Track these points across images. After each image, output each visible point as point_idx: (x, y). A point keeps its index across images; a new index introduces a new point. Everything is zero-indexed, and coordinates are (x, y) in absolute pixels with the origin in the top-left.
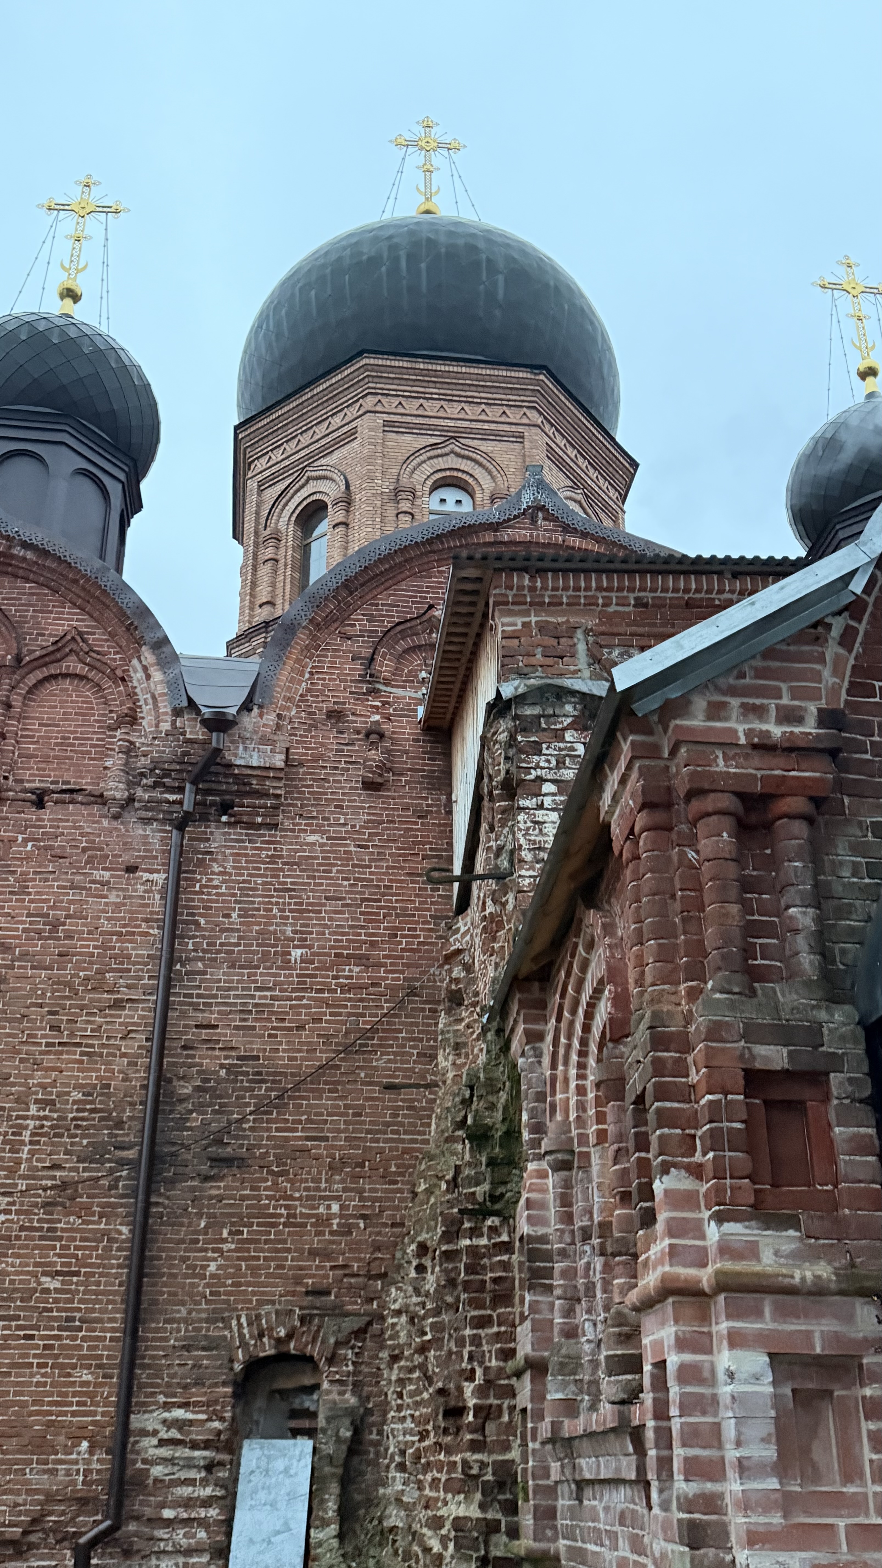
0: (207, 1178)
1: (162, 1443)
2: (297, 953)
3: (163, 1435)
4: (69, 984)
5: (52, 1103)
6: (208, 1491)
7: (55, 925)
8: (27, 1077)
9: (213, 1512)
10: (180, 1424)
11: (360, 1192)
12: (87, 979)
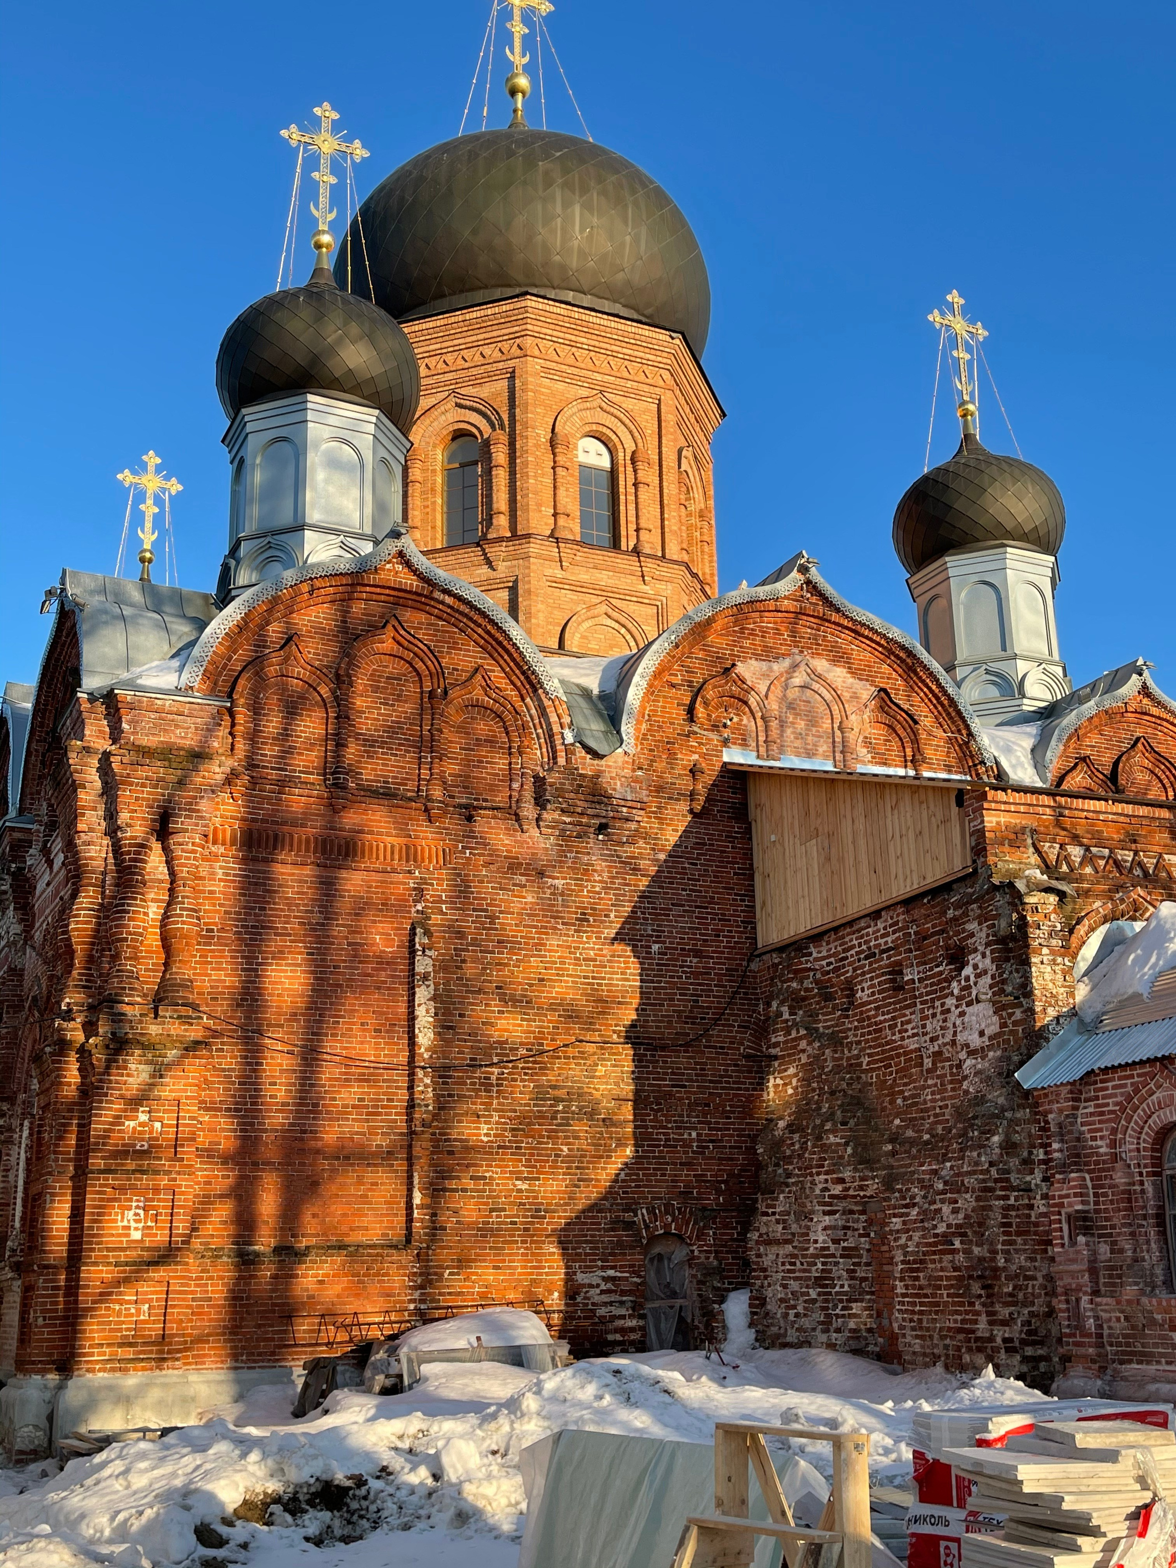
0: (613, 1113)
1: (603, 1292)
2: (655, 947)
3: (603, 1287)
7: (493, 919)
11: (710, 1123)
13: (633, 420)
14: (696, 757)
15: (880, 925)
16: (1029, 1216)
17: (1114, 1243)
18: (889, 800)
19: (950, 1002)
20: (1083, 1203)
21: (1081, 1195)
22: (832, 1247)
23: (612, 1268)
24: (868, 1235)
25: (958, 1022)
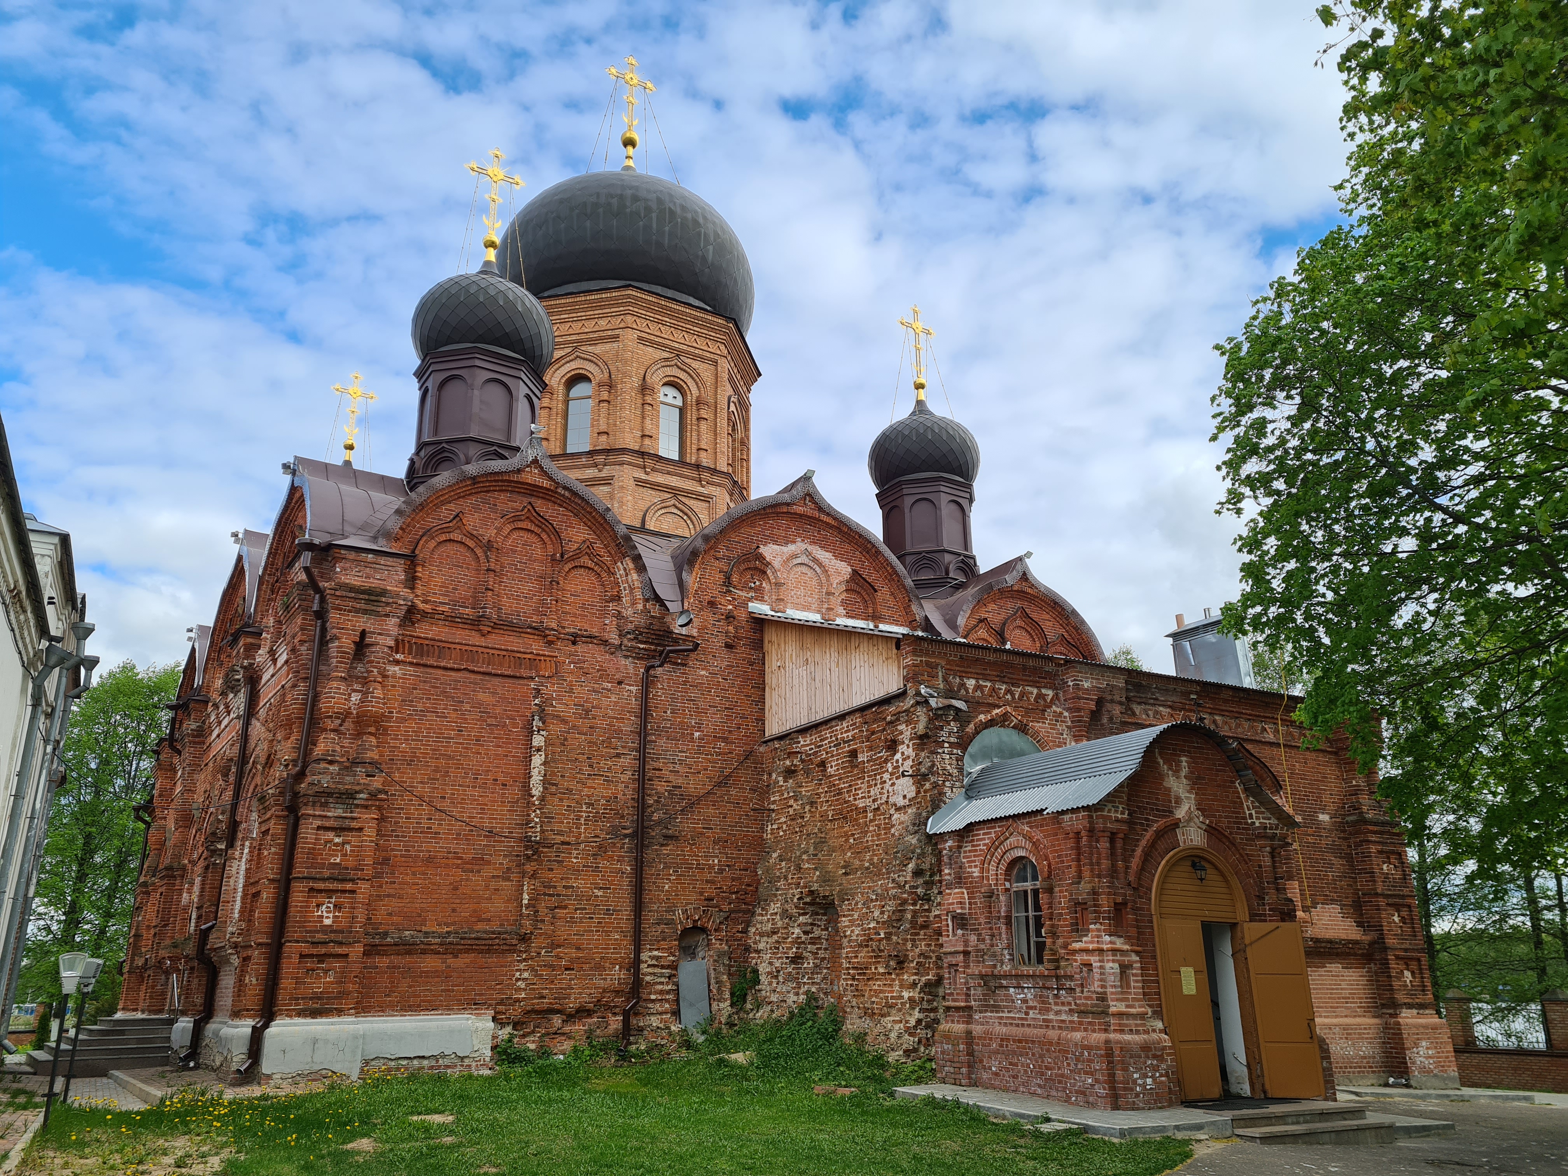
0: (662, 845)
1: (649, 966)
2: (697, 734)
3: (650, 963)
4: (595, 743)
5: (593, 805)
6: (670, 987)
7: (587, 711)
8: (581, 791)
9: (671, 997)
10: (657, 958)
11: (727, 854)
12: (603, 741)
13: (698, 375)
14: (730, 607)
15: (845, 725)
16: (928, 917)
17: (980, 934)
18: (854, 642)
19: (886, 776)
20: (962, 908)
21: (961, 903)
22: (804, 937)
23: (658, 949)
24: (827, 929)
25: (891, 789)
